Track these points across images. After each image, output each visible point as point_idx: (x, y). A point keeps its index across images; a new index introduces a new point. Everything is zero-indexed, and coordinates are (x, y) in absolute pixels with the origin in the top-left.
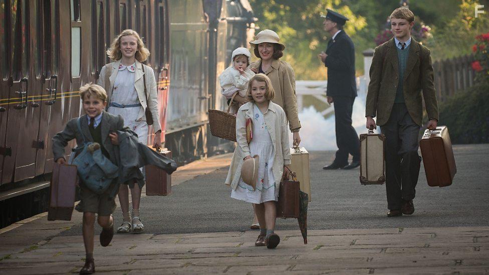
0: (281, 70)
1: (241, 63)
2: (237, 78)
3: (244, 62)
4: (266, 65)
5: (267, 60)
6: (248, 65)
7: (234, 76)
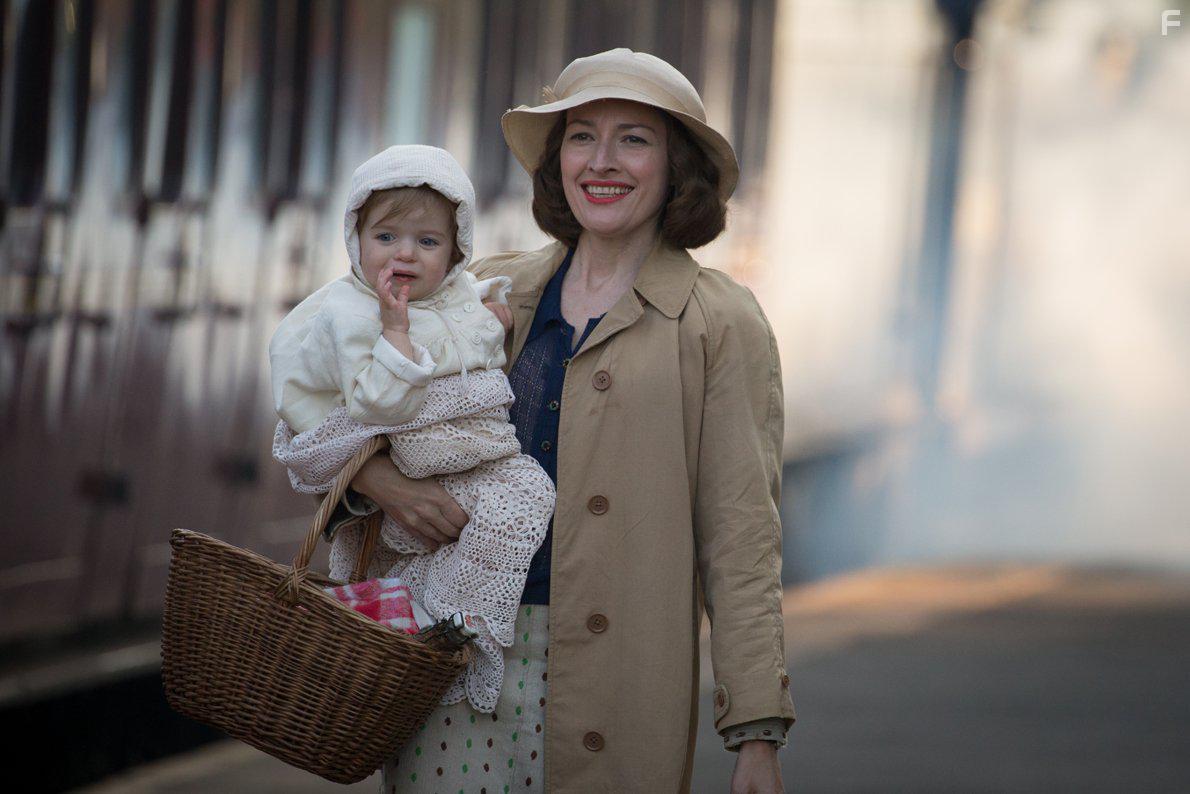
0: (697, 323)
1: (406, 246)
2: (354, 352)
3: (427, 241)
4: (597, 281)
5: (618, 237)
6: (456, 257)
7: (342, 335)
